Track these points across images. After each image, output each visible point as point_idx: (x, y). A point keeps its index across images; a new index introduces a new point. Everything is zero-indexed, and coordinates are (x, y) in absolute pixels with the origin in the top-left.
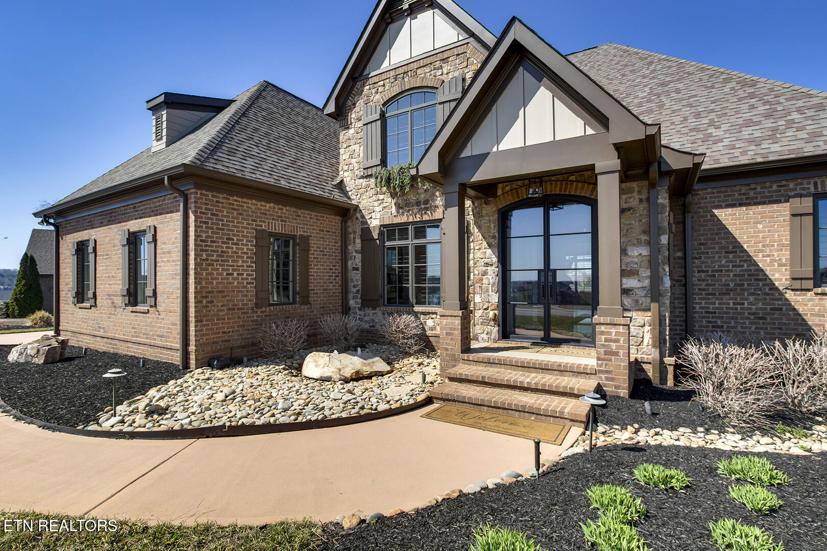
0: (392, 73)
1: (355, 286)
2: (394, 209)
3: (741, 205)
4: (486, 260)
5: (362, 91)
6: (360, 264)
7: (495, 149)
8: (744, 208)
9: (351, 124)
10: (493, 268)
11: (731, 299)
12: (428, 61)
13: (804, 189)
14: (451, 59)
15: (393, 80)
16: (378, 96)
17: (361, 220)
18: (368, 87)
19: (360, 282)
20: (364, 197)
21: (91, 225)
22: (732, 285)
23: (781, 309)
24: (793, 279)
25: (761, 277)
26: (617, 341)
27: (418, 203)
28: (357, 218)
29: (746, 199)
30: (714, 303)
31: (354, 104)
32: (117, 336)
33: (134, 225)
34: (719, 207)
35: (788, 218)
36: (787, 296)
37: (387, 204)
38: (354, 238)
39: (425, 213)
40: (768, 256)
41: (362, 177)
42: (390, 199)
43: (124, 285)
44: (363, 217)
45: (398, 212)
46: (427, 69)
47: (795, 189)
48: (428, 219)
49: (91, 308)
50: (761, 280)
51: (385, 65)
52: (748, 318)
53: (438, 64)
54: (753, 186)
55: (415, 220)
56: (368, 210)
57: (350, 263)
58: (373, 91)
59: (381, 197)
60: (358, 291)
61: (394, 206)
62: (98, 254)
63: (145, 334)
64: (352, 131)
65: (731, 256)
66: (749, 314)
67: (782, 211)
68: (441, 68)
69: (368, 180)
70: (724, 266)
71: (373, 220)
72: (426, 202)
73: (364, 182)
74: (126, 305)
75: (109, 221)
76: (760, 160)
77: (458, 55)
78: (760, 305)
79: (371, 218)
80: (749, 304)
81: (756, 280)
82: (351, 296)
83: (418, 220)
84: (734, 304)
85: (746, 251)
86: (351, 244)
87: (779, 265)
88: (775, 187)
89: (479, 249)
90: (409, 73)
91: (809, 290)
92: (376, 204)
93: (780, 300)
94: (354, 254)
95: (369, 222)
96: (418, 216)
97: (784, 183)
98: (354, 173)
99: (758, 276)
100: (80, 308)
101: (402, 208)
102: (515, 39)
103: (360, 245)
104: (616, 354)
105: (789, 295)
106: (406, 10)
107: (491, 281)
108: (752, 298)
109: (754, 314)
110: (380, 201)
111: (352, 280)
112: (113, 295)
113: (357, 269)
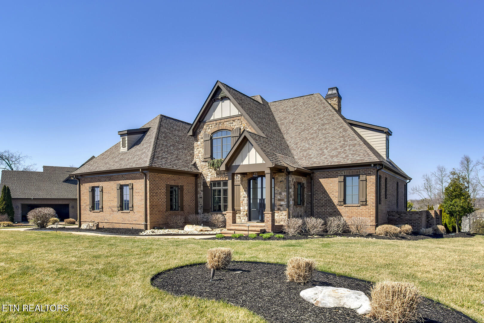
0: (215, 122)
1: (200, 205)
3: (326, 178)
4: (244, 196)
5: (203, 127)
6: (203, 196)
7: (241, 164)
8: (327, 179)
9: (199, 140)
10: (246, 198)
11: (324, 208)
12: (228, 120)
13: (342, 174)
14: (236, 121)
15: (215, 125)
16: (209, 130)
17: (203, 178)
18: (205, 126)
19: (203, 203)
20: (204, 170)
21: (100, 181)
22: (324, 204)
23: (336, 211)
24: (339, 202)
25: (331, 201)
26: (269, 218)
27: (224, 173)
28: (201, 178)
29: (328, 176)
30: (319, 210)
31: (200, 132)
32: (114, 222)
33: (122, 182)
34: (321, 178)
35: (338, 182)
36: (337, 207)
37: (213, 173)
38: (200, 186)
39: (227, 177)
40: (333, 194)
41: (203, 162)
42: (214, 171)
43: (118, 203)
44: (204, 177)
45: (217, 176)
46: (228, 123)
47: (340, 174)
49: (100, 212)
50: (331, 202)
51: (212, 118)
52: (328, 214)
53: (231, 122)
54: (330, 172)
55: (223, 180)
56: (206, 174)
57: (198, 195)
58: (208, 128)
59: (211, 170)
60: (202, 206)
61: (215, 174)
62: (103, 192)
63: (128, 220)
64: (199, 143)
65: (324, 194)
66: (328, 213)
67: (336, 180)
68: (233, 123)
70: (322, 198)
73: (204, 164)
74: (119, 210)
75: (109, 180)
76: (329, 164)
77: (238, 120)
78: (331, 210)
79: (207, 178)
80: (328, 210)
81: (330, 202)
82: (199, 208)
84: (324, 210)
85: (327, 193)
86: (199, 188)
87: (336, 198)
88: (335, 173)
89: (242, 192)
90: (221, 123)
91: (343, 205)
92: (209, 172)
93: (336, 208)
94: (200, 192)
95: (206, 180)
96: (224, 178)
97: (337, 171)
98: (200, 160)
99: (330, 201)
100: (93, 212)
101: (218, 175)
102: (245, 135)
103: (202, 188)
104: (269, 221)
105: (338, 207)
106: (220, 99)
107: (245, 202)
108: (329, 208)
109: (329, 213)
110: (210, 172)
111: (199, 202)
112: (112, 207)
113: (202, 198)
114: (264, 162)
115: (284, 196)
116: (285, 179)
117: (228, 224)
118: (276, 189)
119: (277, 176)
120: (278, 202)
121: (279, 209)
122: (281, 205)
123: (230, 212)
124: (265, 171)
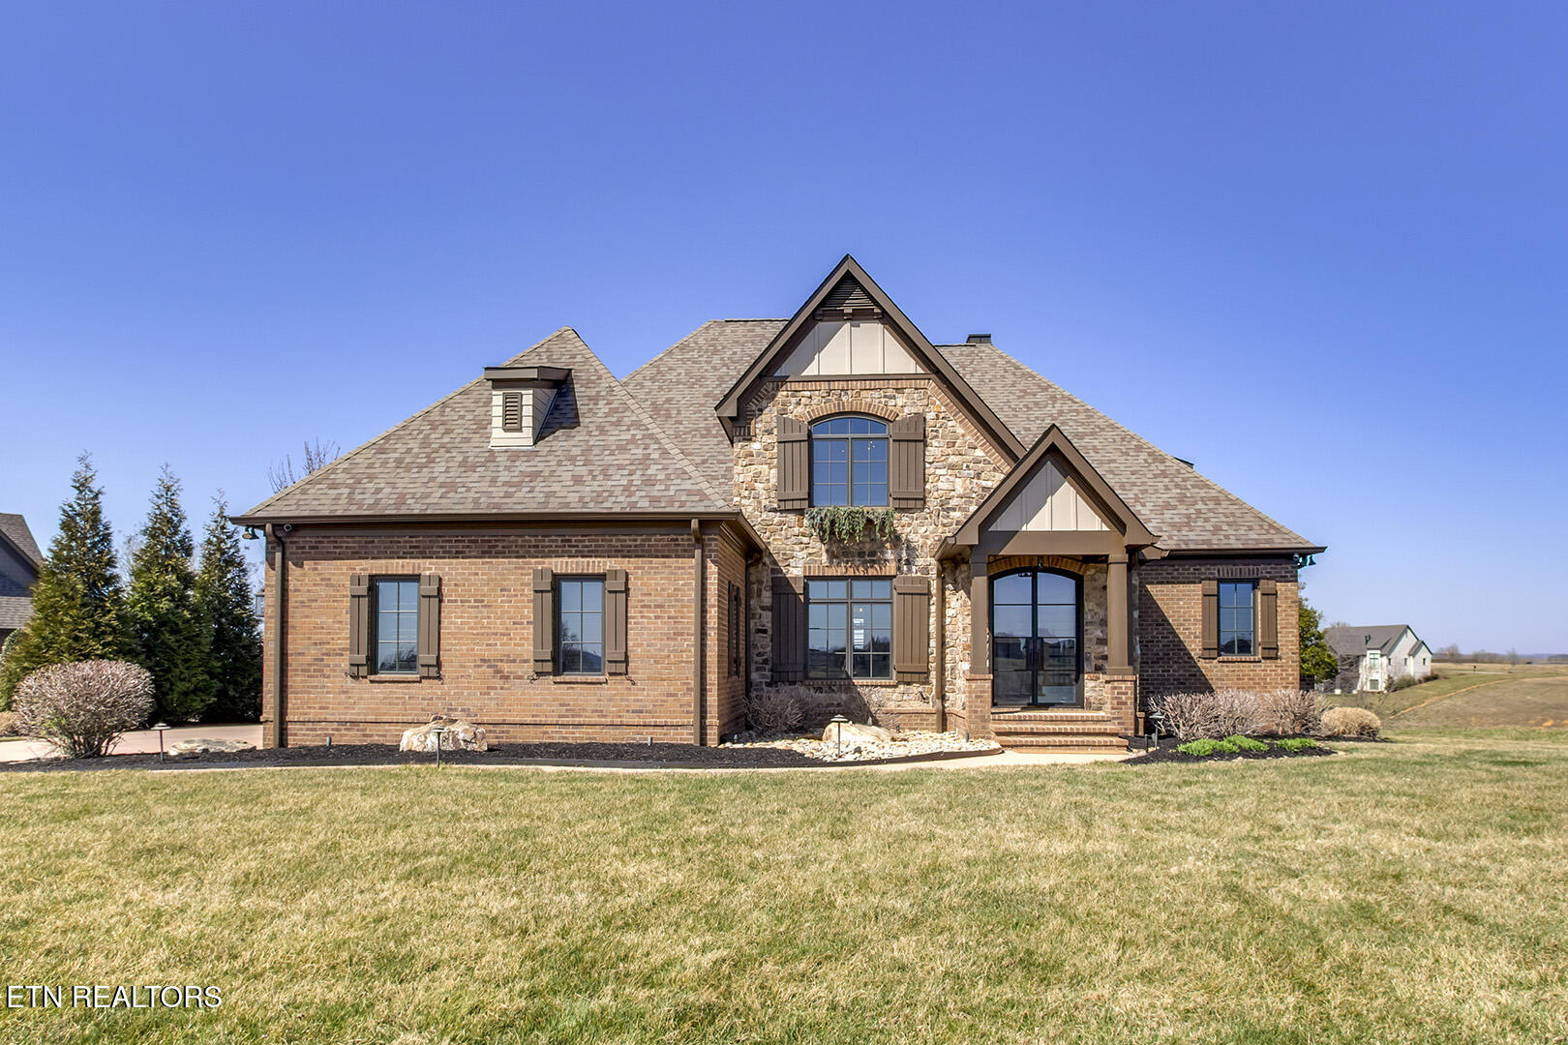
0: (824, 386)
1: (759, 655)
2: (824, 557)
3: (1168, 583)
5: (775, 396)
6: (770, 625)
8: (1170, 586)
9: (755, 436)
11: (1161, 667)
12: (877, 384)
13: (1211, 574)
14: (906, 391)
15: (825, 395)
16: (800, 409)
17: (771, 567)
18: (785, 393)
19: (769, 649)
20: (777, 537)
22: (1161, 654)
23: (1195, 675)
24: (1205, 649)
25: (1182, 647)
26: (1127, 693)
27: (861, 554)
28: (764, 564)
29: (1172, 578)
30: (1148, 671)
31: (761, 410)
33: (566, 565)
34: (1152, 583)
35: (1200, 597)
36: (1199, 664)
37: (815, 550)
38: (760, 591)
39: (872, 567)
40: (1187, 629)
41: (775, 510)
42: (819, 544)
44: (775, 562)
45: (831, 562)
46: (876, 394)
47: (1205, 574)
48: (875, 574)
49: (420, 682)
50: (1182, 650)
51: (811, 370)
52: (1173, 684)
53: (890, 392)
54: (1177, 567)
55: (857, 574)
56: (784, 554)
57: (752, 622)
58: (794, 400)
59: (805, 540)
60: (765, 662)
61: (824, 554)
62: (446, 599)
64: (755, 446)
65: (1160, 628)
66: (1174, 680)
67: (1197, 589)
68: (894, 397)
69: (784, 515)
70: (1154, 637)
71: (791, 569)
72: (873, 554)
73: (777, 518)
74: (543, 673)
76: (1184, 547)
77: (916, 389)
78: (1181, 672)
79: (788, 565)
80: (1174, 671)
81: (1179, 650)
82: (753, 667)
83: (862, 574)
84: (1163, 671)
85: (1169, 624)
86: (753, 598)
87: (1195, 637)
88: (1192, 570)
90: (849, 392)
91: (1214, 659)
92: (797, 547)
93: (1195, 667)
94: (759, 611)
95: (784, 571)
96: (861, 569)
97: (1198, 567)
98: (760, 503)
99: (1179, 646)
101: (836, 557)
102: (1053, 441)
103: (770, 600)
104: (1126, 703)
105: (1201, 663)
106: (847, 314)
108: (1175, 666)
109: (1177, 680)
110: (803, 546)
111: (756, 646)
112: (502, 661)
113: (765, 631)
114: (1105, 528)
117: (976, 717)
118: (1090, 610)
119: (1093, 571)
120: (1096, 647)
121: (1099, 669)
122: (1106, 657)
123: (982, 676)
124: (1107, 556)
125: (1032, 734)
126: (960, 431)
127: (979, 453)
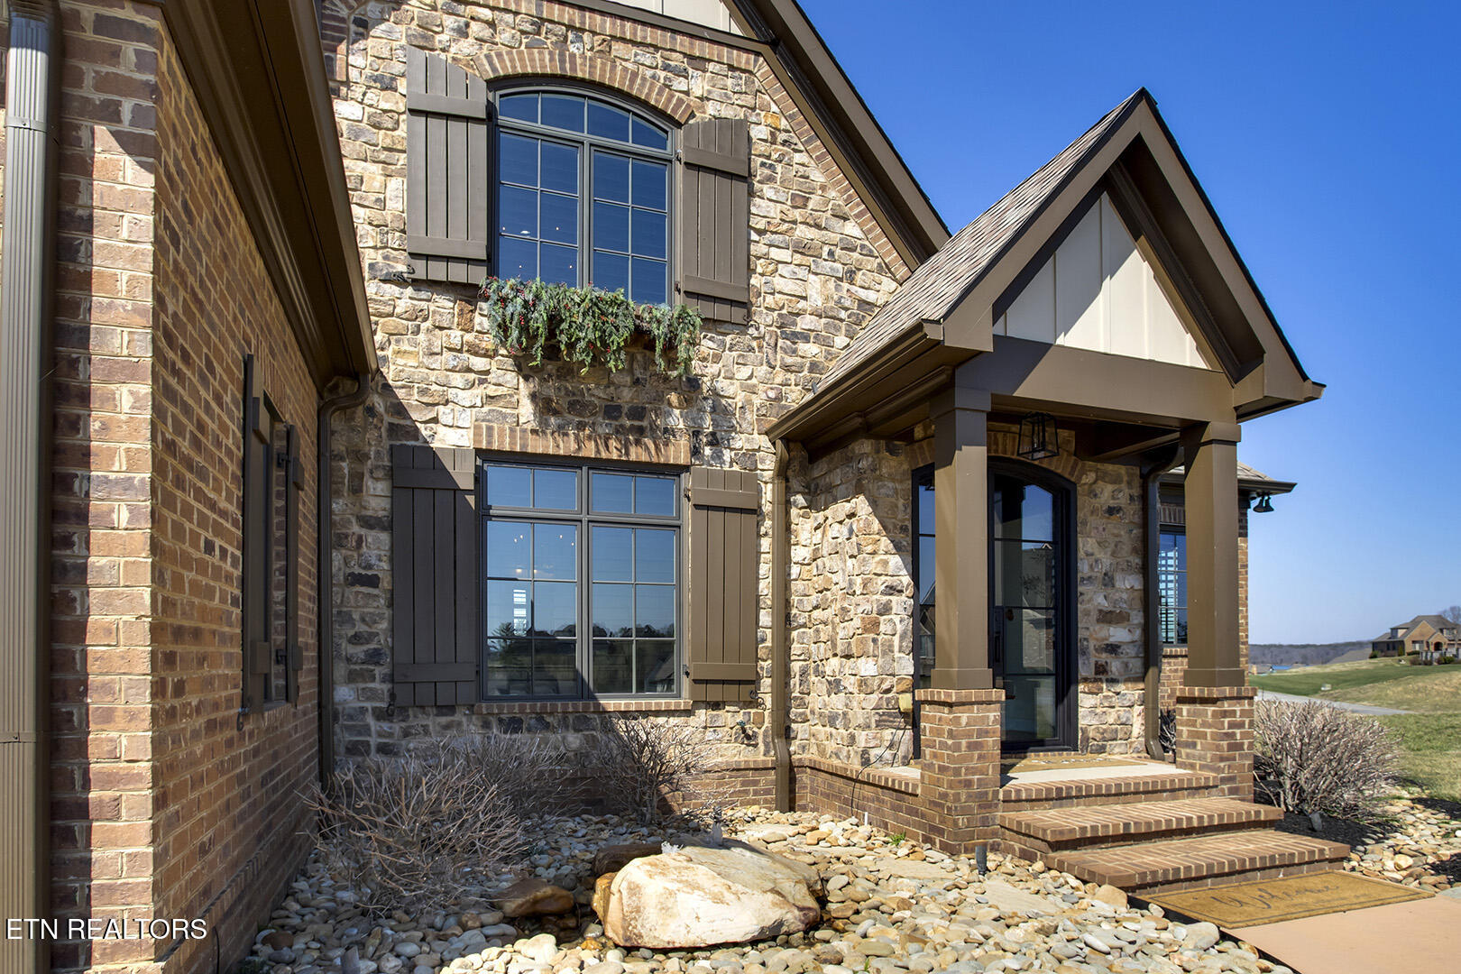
1: (356, 639)
2: (527, 411)
4: (890, 581)
6: (385, 566)
9: (348, 84)
10: (903, 597)
12: (650, 35)
14: (711, 66)
15: (528, 27)
16: (465, 47)
17: (388, 419)
19: (384, 625)
20: (405, 347)
27: (612, 411)
28: (371, 411)
37: (502, 390)
38: (357, 477)
39: (638, 442)
41: (399, 281)
42: (511, 378)
44: (400, 409)
45: (543, 423)
46: (645, 56)
48: (644, 458)
53: (677, 60)
55: (604, 455)
56: (423, 392)
57: (337, 557)
58: (450, 21)
59: (479, 363)
60: (374, 657)
61: (526, 401)
64: (348, 109)
68: (685, 74)
69: (423, 295)
71: (439, 428)
72: (638, 413)
73: (407, 299)
77: (730, 67)
79: (435, 420)
82: (340, 671)
83: (615, 457)
86: (338, 494)
89: (874, 553)
90: (586, 36)
92: (457, 379)
94: (356, 528)
95: (426, 433)
96: (613, 443)
101: (556, 413)
102: (1140, 134)
103: (386, 503)
107: (900, 628)
110: (472, 376)
111: (347, 619)
113: (373, 581)
114: (1201, 364)
115: (1125, 596)
116: (1131, 498)
117: (969, 796)
118: (1088, 554)
119: (1092, 476)
120: (1097, 627)
121: (1101, 670)
122: (1113, 649)
123: (973, 694)
124: (1204, 425)
125: (1127, 837)
126: (818, 177)
127: (851, 229)
